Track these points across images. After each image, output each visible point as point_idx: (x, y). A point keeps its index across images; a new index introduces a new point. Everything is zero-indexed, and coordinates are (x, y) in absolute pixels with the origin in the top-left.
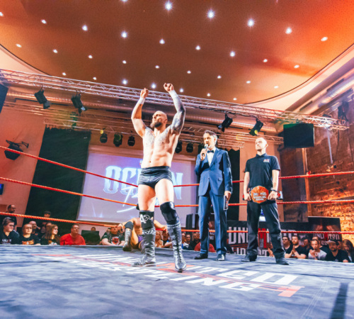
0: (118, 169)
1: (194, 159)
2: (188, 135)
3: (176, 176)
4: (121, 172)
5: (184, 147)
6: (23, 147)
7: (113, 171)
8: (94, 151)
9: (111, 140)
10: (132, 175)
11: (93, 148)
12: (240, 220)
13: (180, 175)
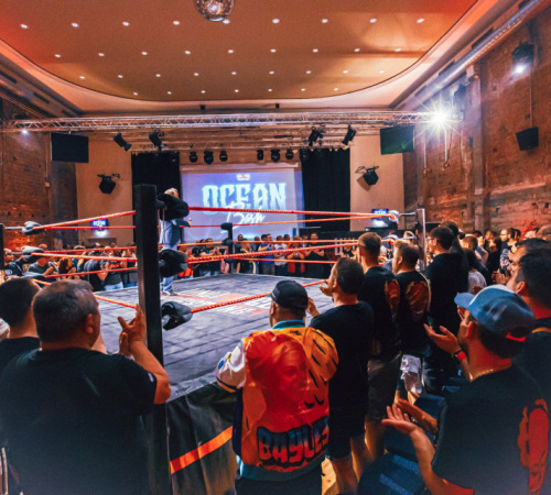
0: (214, 188)
1: (296, 165)
2: (285, 139)
3: (278, 187)
4: (219, 191)
5: (283, 152)
6: (114, 179)
7: (210, 191)
8: (186, 172)
9: (201, 156)
10: (231, 193)
11: (183, 169)
12: (352, 230)
13: (282, 186)
